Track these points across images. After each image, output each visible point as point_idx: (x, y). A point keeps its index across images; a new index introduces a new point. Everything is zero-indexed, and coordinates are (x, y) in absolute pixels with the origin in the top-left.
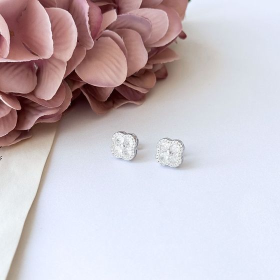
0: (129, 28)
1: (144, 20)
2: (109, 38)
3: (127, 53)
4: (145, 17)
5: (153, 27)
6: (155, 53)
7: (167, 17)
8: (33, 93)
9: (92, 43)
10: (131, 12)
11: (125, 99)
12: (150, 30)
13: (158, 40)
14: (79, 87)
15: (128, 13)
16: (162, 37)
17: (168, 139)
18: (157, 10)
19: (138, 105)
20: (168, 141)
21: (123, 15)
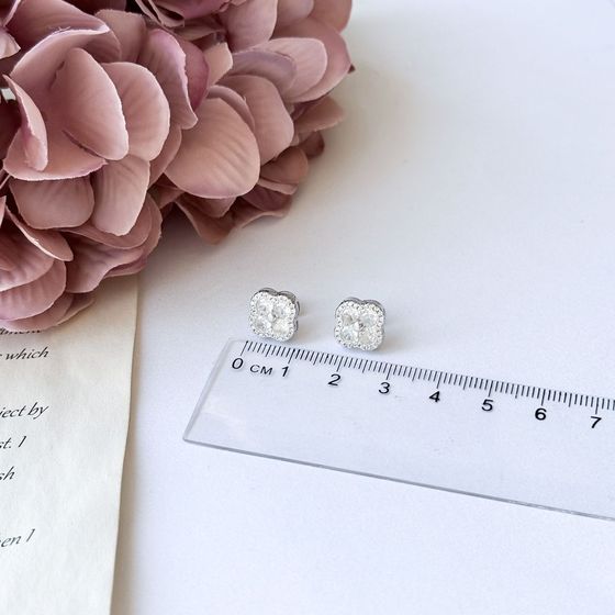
0: (251, 73)
1: (281, 58)
2: (220, 100)
3: (253, 122)
4: (284, 52)
5: (298, 68)
6: (301, 113)
7: (324, 50)
8: (90, 222)
9: (194, 120)
10: (257, 46)
11: (256, 209)
12: (292, 74)
13: (307, 89)
14: (171, 200)
15: (251, 49)
16: (315, 83)
17: (356, 301)
18: (305, 39)
19: (280, 218)
20: (356, 305)
21: (241, 52)
